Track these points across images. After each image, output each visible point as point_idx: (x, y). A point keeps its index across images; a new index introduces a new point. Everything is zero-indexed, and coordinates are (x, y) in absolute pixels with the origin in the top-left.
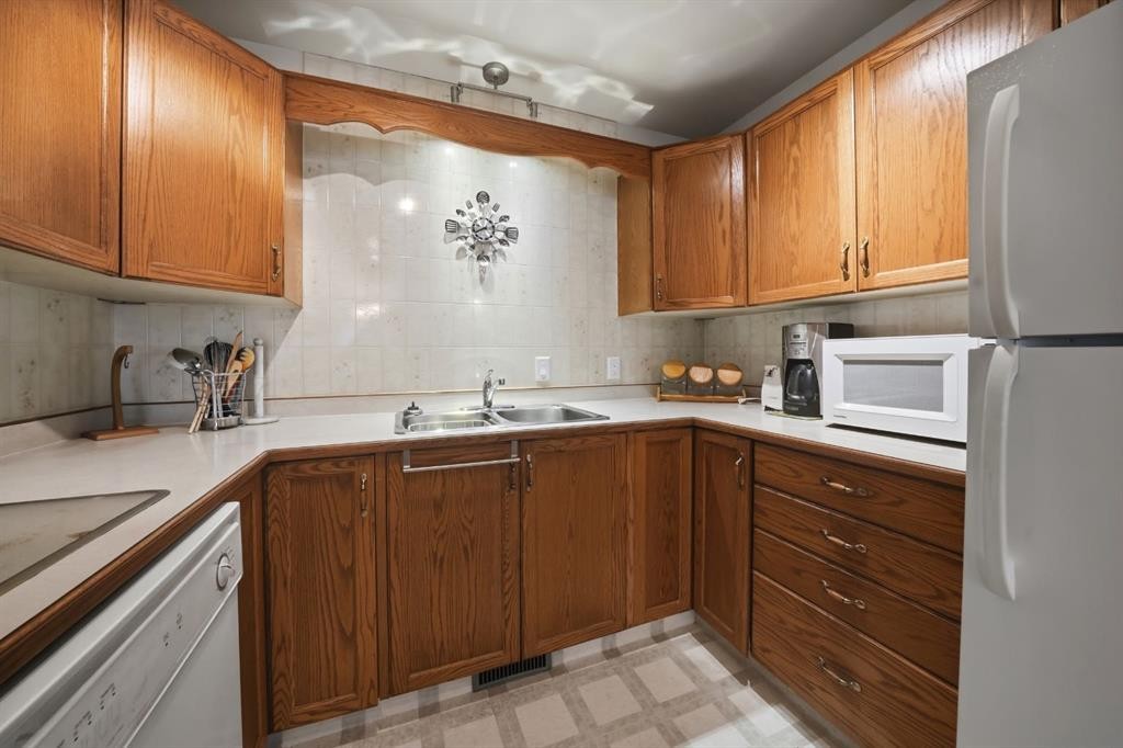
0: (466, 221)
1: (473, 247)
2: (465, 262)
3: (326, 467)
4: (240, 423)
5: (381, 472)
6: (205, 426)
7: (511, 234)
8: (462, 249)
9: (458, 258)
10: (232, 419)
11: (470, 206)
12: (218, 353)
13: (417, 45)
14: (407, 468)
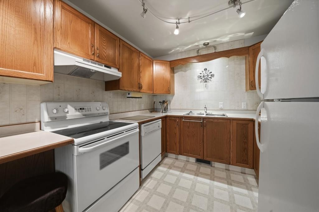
0: (202, 75)
1: (203, 80)
2: (202, 83)
3: (173, 118)
4: (166, 112)
5: (180, 120)
6: (162, 112)
7: (212, 76)
8: (201, 81)
9: (201, 83)
10: (165, 111)
11: (203, 72)
12: (164, 102)
13: (190, 46)
14: (183, 120)
